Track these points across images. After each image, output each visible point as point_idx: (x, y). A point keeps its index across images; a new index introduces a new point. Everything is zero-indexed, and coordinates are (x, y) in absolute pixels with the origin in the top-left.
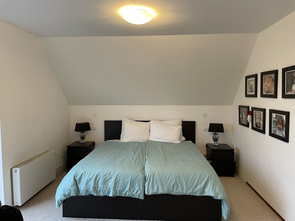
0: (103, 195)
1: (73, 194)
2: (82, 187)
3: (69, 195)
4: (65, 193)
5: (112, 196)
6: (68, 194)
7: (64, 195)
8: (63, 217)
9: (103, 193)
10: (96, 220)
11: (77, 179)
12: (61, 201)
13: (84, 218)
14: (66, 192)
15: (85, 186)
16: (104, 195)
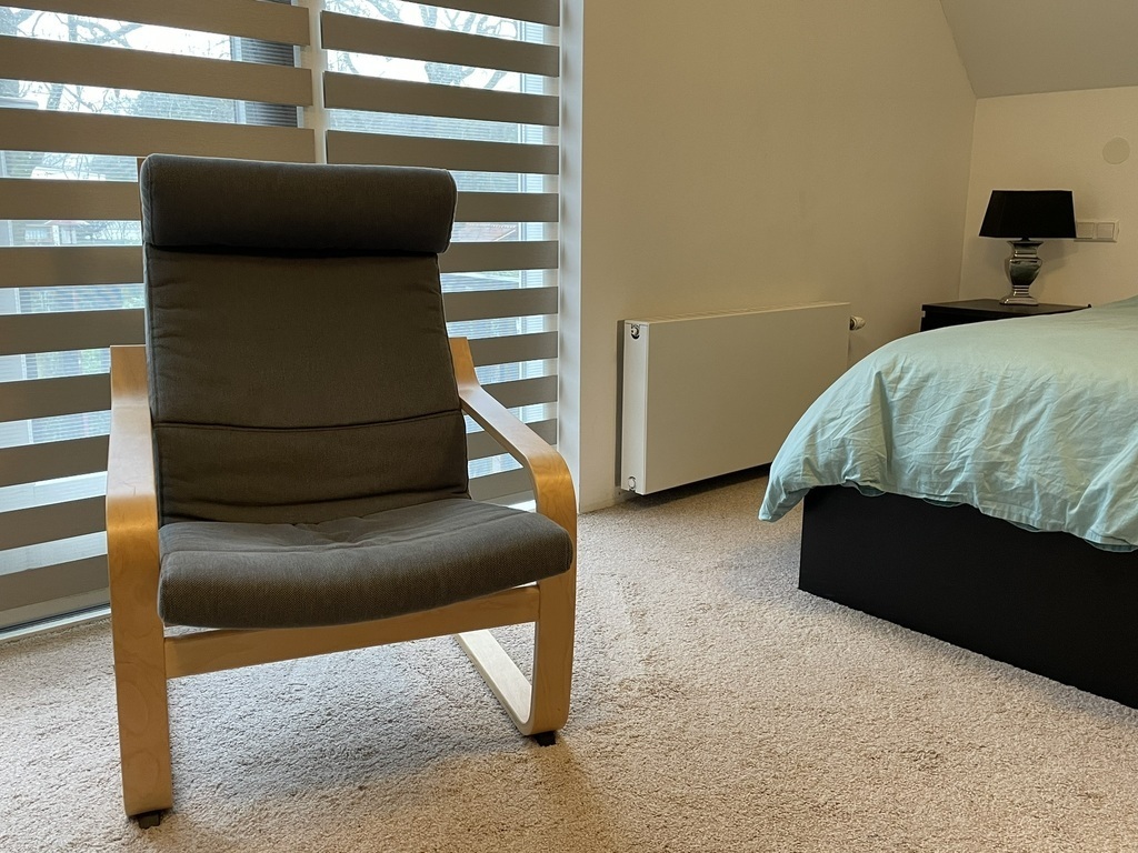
0: (1042, 522)
1: (853, 473)
2: (917, 448)
3: (835, 471)
4: (814, 453)
5: (1098, 540)
6: (827, 465)
7: (807, 461)
8: (799, 588)
9: (1046, 512)
10: (967, 657)
11: (896, 397)
12: (789, 493)
13: (904, 626)
14: (820, 450)
15: (936, 448)
16: (1048, 529)
